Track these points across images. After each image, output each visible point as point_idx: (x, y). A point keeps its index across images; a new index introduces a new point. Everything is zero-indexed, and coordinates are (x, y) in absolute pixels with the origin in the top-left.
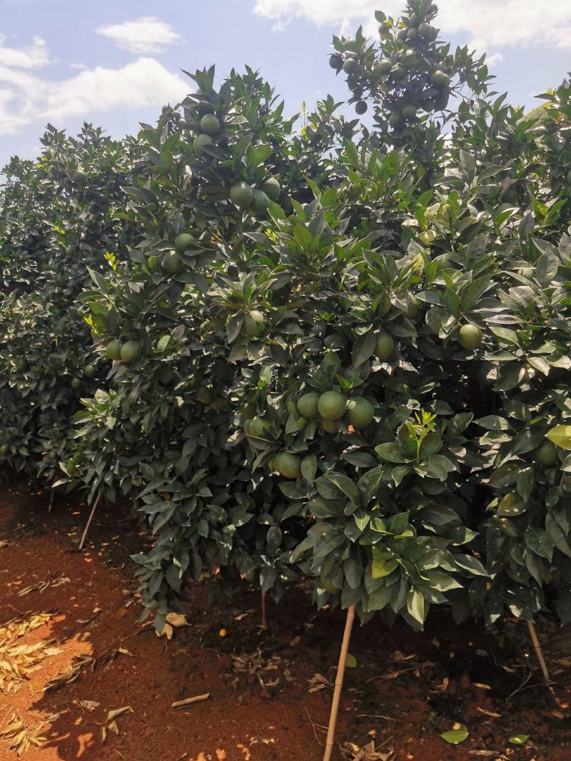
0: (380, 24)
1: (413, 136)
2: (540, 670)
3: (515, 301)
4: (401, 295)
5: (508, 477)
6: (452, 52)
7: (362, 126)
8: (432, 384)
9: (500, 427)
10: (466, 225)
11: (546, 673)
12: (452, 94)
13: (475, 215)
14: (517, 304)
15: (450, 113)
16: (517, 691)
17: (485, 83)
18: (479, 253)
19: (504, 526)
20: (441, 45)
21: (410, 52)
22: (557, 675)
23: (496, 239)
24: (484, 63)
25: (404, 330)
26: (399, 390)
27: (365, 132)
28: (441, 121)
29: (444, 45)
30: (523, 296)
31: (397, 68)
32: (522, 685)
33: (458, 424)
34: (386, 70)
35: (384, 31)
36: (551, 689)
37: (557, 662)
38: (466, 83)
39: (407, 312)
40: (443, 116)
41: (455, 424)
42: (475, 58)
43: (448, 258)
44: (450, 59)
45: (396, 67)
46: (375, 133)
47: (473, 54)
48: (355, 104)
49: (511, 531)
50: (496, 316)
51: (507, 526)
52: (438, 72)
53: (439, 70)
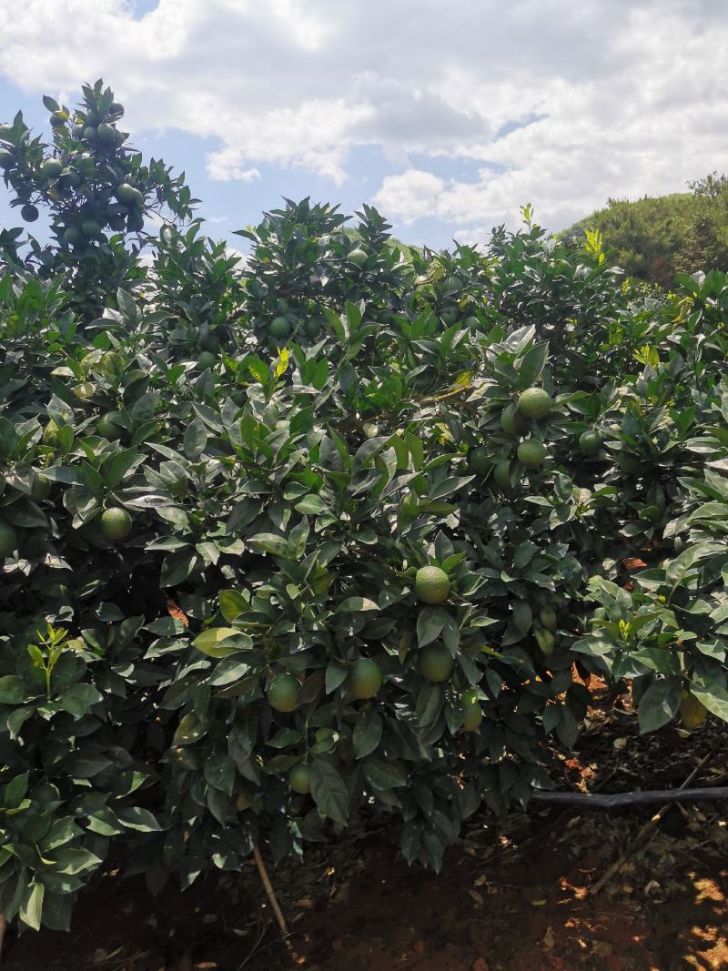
0: (50, 114)
1: (97, 258)
2: (277, 922)
3: (163, 480)
4: (22, 471)
5: (185, 693)
6: (145, 163)
7: (30, 237)
8: (96, 582)
9: (175, 631)
10: (133, 380)
11: (282, 923)
12: (147, 214)
13: (148, 367)
14: (165, 482)
15: (146, 236)
16: (248, 958)
17: (190, 206)
18: (148, 414)
19: (181, 759)
20: (133, 153)
21: (86, 155)
22: (296, 922)
23: (171, 398)
24: (185, 184)
25: (29, 519)
26: (53, 593)
27: (35, 244)
28: (138, 244)
29: (136, 153)
30: (175, 472)
31: (69, 173)
32: (254, 948)
33: (126, 632)
34: (54, 172)
35: (57, 122)
36: (288, 943)
37: (297, 905)
38: (166, 203)
39: (30, 493)
40: (140, 239)
41: (123, 633)
42: (173, 176)
43: (111, 419)
44: (143, 172)
45: (67, 171)
46: (49, 248)
47: (169, 171)
48: (20, 207)
49: (190, 764)
50: (142, 498)
51: (184, 758)
52: (126, 185)
53: (128, 183)
